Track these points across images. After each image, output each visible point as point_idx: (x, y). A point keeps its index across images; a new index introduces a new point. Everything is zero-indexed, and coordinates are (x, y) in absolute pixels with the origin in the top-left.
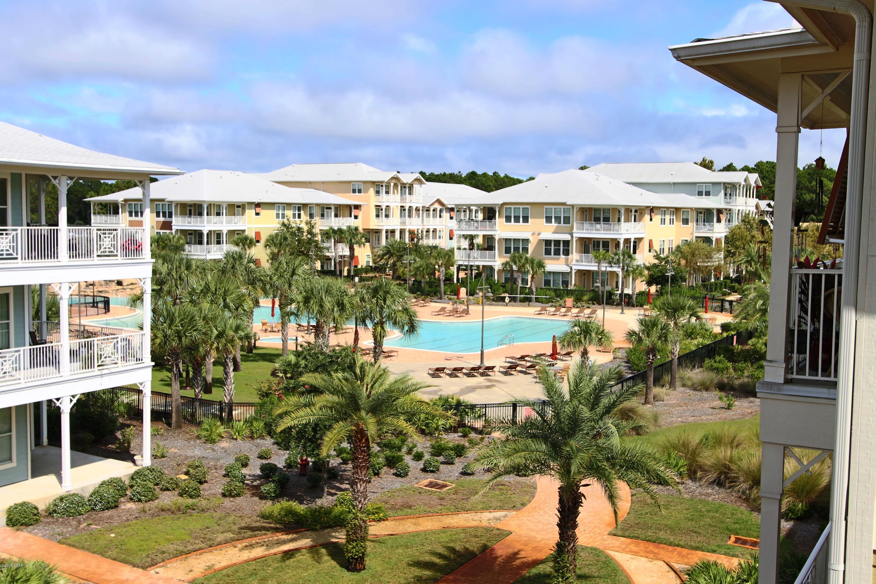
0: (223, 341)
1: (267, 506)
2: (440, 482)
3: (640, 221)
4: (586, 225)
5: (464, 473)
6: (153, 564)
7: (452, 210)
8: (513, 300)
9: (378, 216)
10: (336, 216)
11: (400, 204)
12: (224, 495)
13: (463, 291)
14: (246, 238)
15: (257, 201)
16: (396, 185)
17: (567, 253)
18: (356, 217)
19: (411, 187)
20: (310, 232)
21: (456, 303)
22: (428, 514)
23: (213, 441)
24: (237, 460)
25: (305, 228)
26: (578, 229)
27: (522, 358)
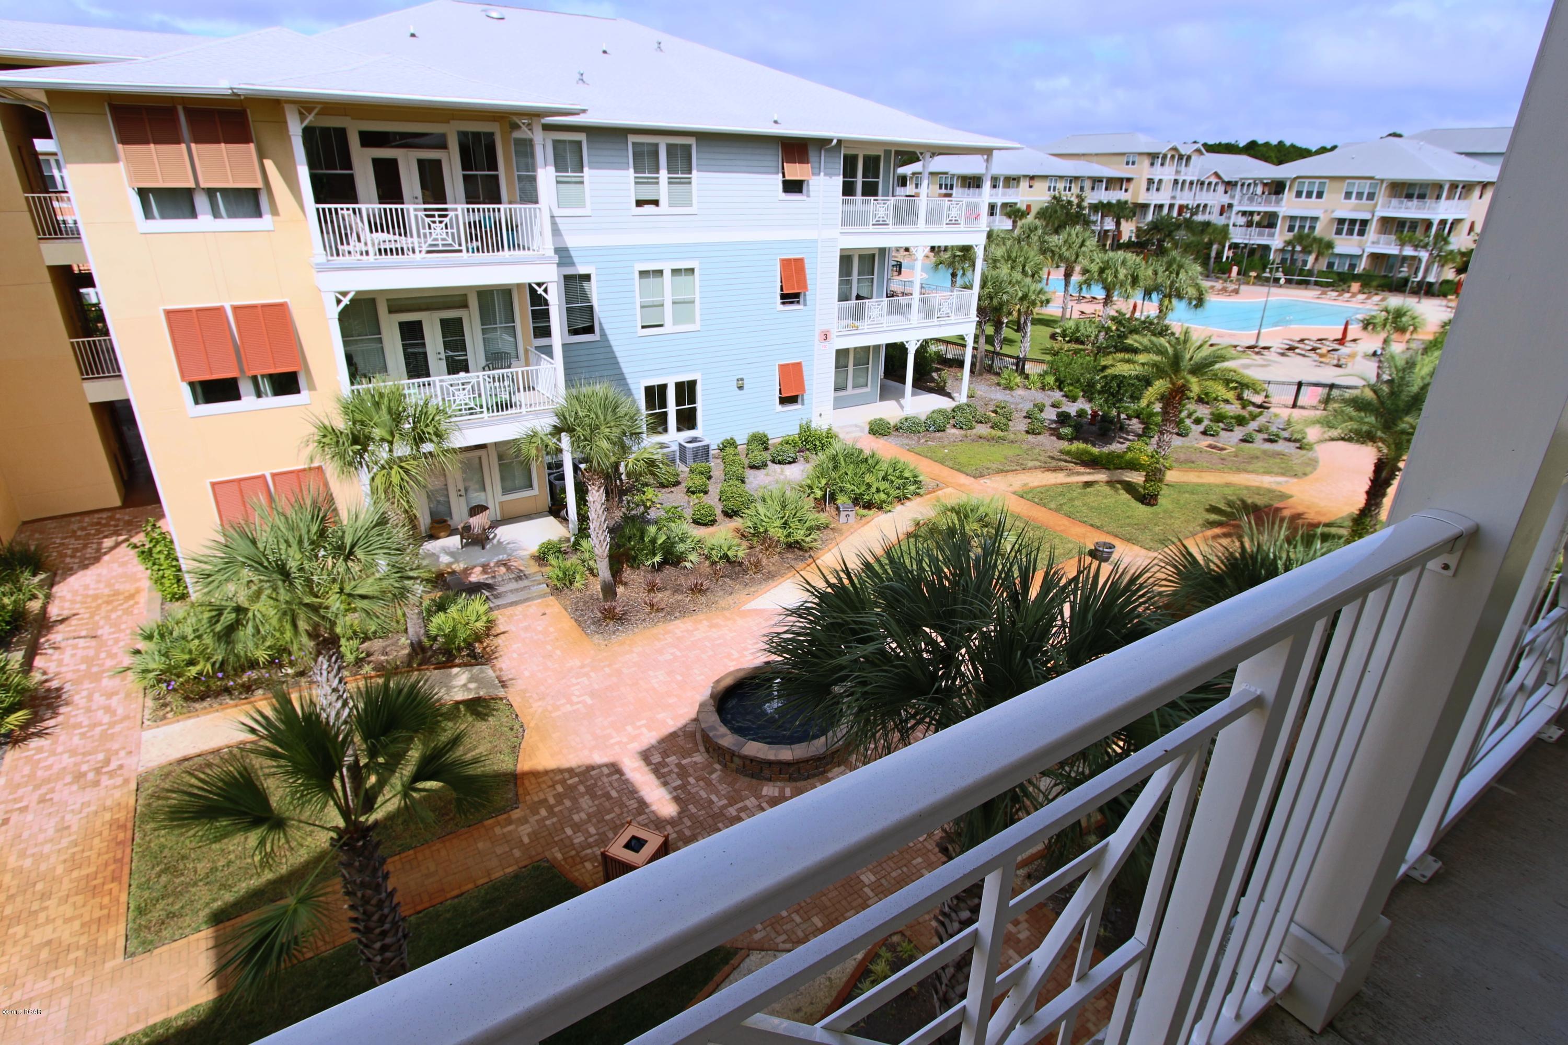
0: (1025, 303)
1: (1064, 445)
2: (1220, 445)
3: (1465, 198)
4: (1395, 201)
5: (1244, 441)
6: (982, 476)
7: (1228, 183)
8: (1289, 282)
9: (1148, 189)
10: (1106, 189)
11: (1173, 178)
12: (1027, 432)
13: (1235, 269)
14: (1019, 210)
15: (1032, 174)
16: (1173, 157)
17: (1361, 233)
18: (1126, 191)
19: (1189, 158)
20: (1079, 205)
21: (1225, 281)
22: (1210, 470)
23: (1011, 389)
24: (1035, 405)
25: (1075, 201)
26: (1383, 206)
27: (1302, 341)
